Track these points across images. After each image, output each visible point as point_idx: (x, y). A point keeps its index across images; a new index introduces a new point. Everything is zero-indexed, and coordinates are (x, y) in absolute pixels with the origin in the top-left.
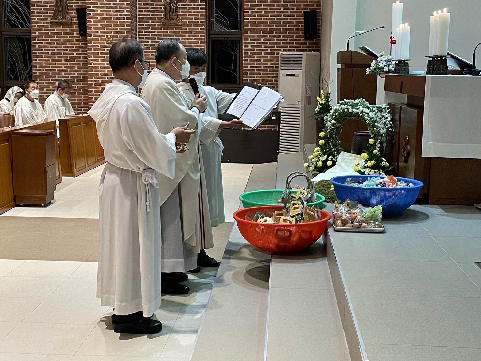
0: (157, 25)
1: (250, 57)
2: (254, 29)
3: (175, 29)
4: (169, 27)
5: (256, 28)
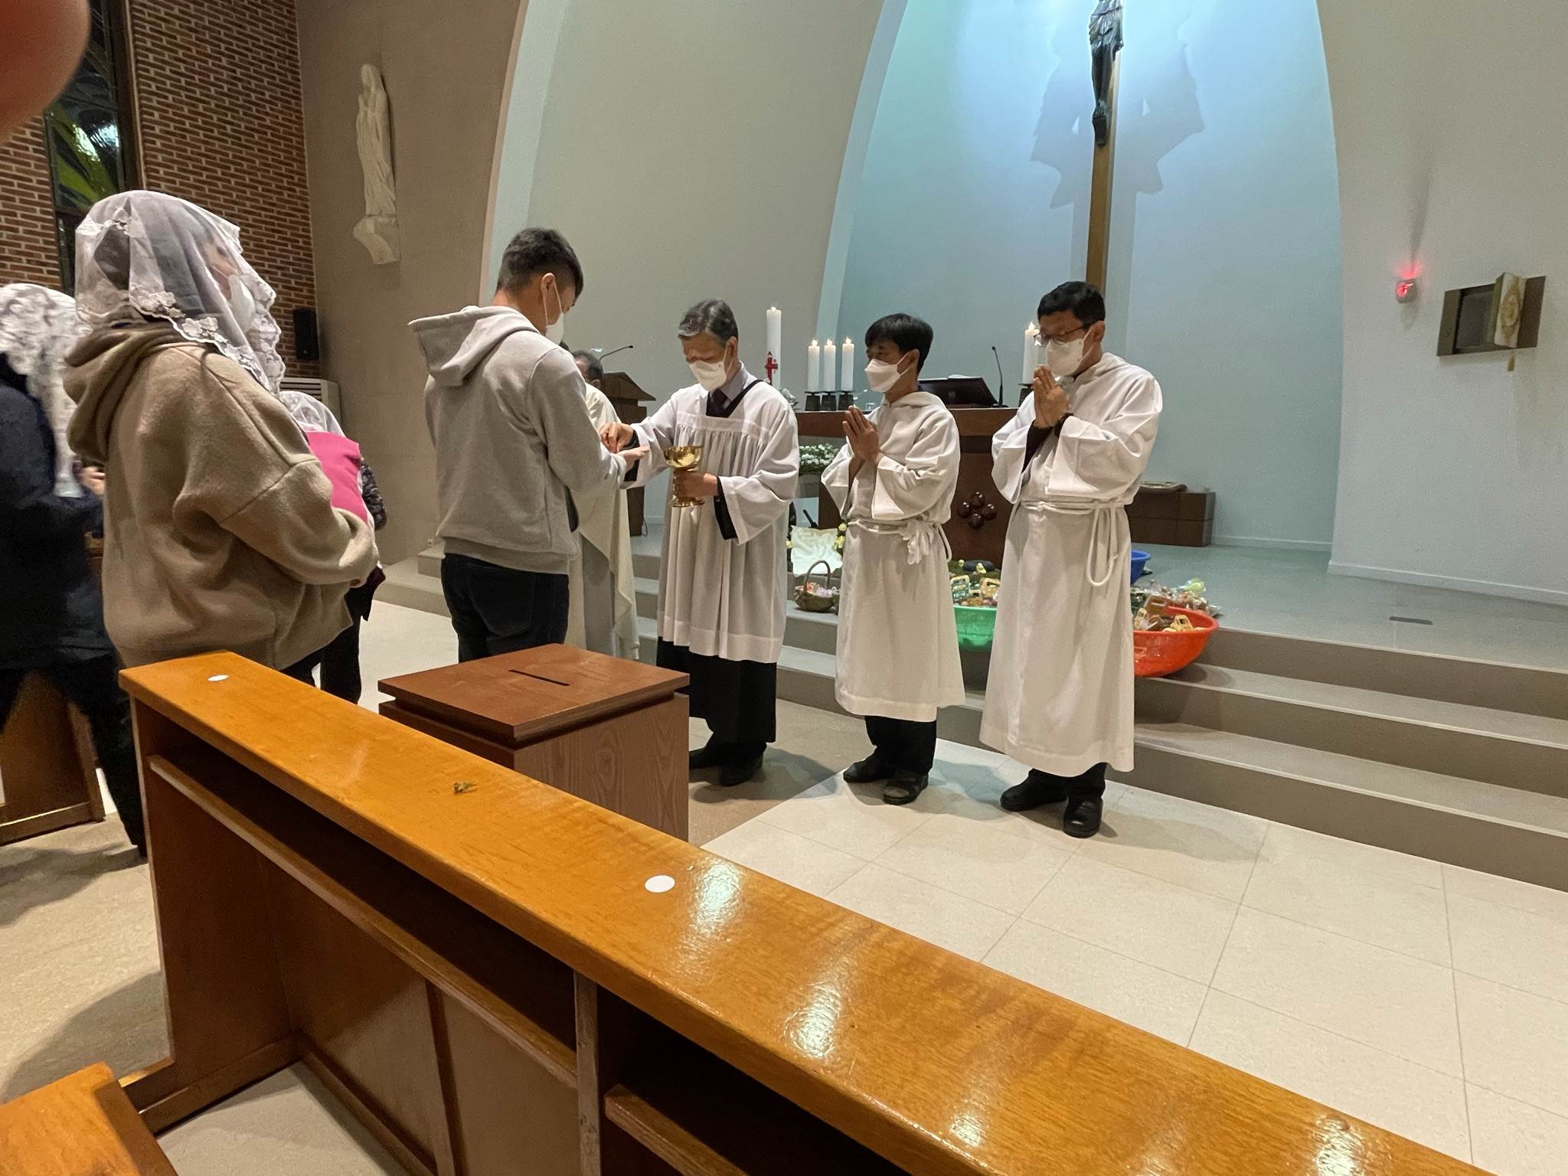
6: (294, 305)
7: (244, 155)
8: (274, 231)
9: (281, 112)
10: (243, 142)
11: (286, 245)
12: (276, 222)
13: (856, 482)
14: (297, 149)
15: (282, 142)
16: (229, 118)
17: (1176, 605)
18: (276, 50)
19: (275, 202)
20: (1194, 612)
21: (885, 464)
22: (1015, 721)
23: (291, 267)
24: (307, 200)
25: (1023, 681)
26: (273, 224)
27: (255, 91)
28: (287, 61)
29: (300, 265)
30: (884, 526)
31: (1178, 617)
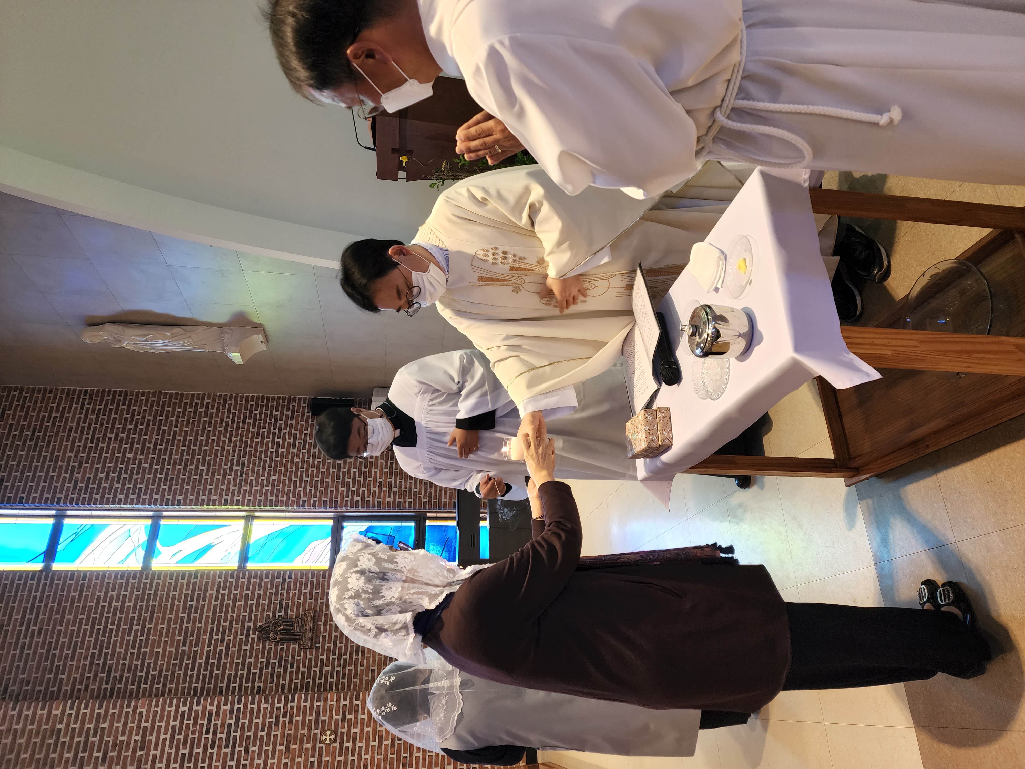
0: (311, 657)
1: (374, 497)
2: (332, 491)
3: (320, 623)
4: (316, 634)
5: (330, 489)
6: (306, 414)
7: (182, 438)
8: (244, 422)
9: (140, 406)
10: (171, 438)
11: (256, 414)
12: (236, 420)
14: (171, 397)
15: (166, 409)
16: (152, 446)
18: (86, 406)
19: (219, 419)
23: (274, 413)
24: (215, 395)
26: (238, 422)
27: (125, 425)
28: (94, 398)
29: (272, 406)
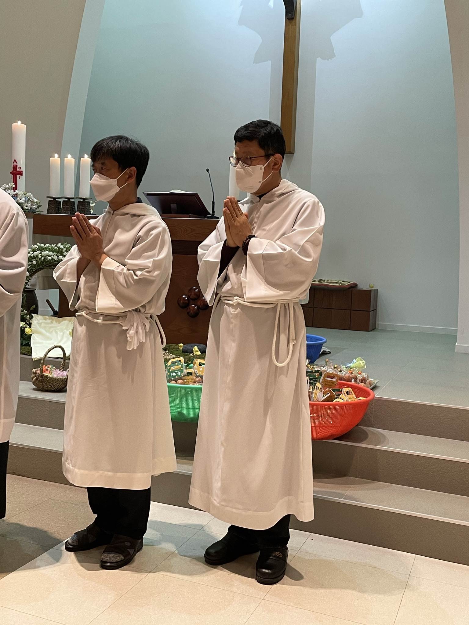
13: (83, 279)
17: (345, 380)
20: (357, 385)
21: (107, 264)
22: (217, 485)
25: (223, 449)
30: (107, 317)
31: (345, 390)
